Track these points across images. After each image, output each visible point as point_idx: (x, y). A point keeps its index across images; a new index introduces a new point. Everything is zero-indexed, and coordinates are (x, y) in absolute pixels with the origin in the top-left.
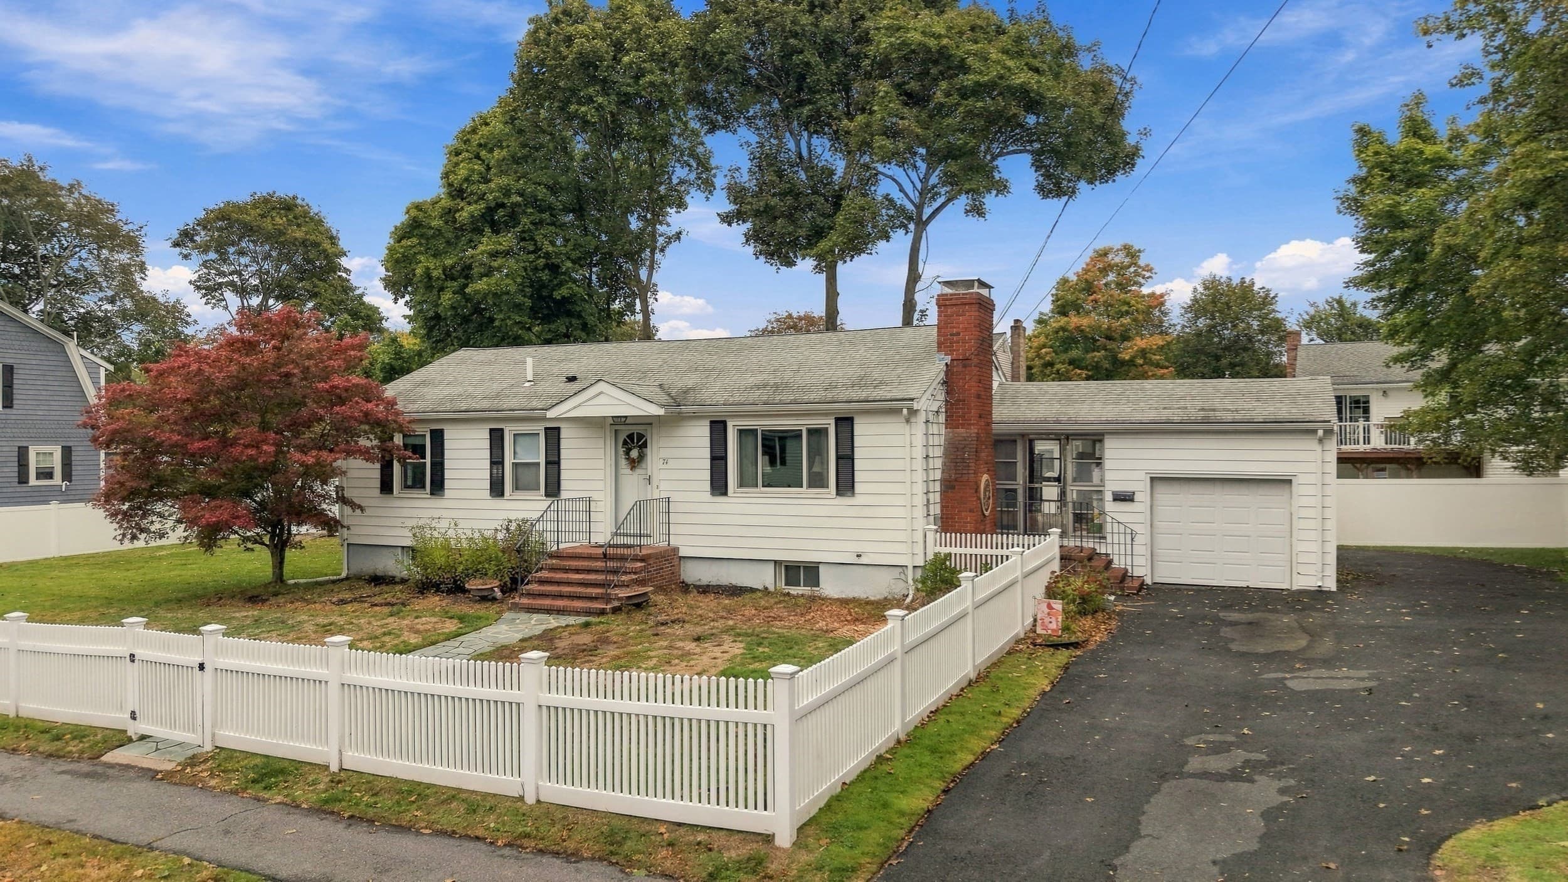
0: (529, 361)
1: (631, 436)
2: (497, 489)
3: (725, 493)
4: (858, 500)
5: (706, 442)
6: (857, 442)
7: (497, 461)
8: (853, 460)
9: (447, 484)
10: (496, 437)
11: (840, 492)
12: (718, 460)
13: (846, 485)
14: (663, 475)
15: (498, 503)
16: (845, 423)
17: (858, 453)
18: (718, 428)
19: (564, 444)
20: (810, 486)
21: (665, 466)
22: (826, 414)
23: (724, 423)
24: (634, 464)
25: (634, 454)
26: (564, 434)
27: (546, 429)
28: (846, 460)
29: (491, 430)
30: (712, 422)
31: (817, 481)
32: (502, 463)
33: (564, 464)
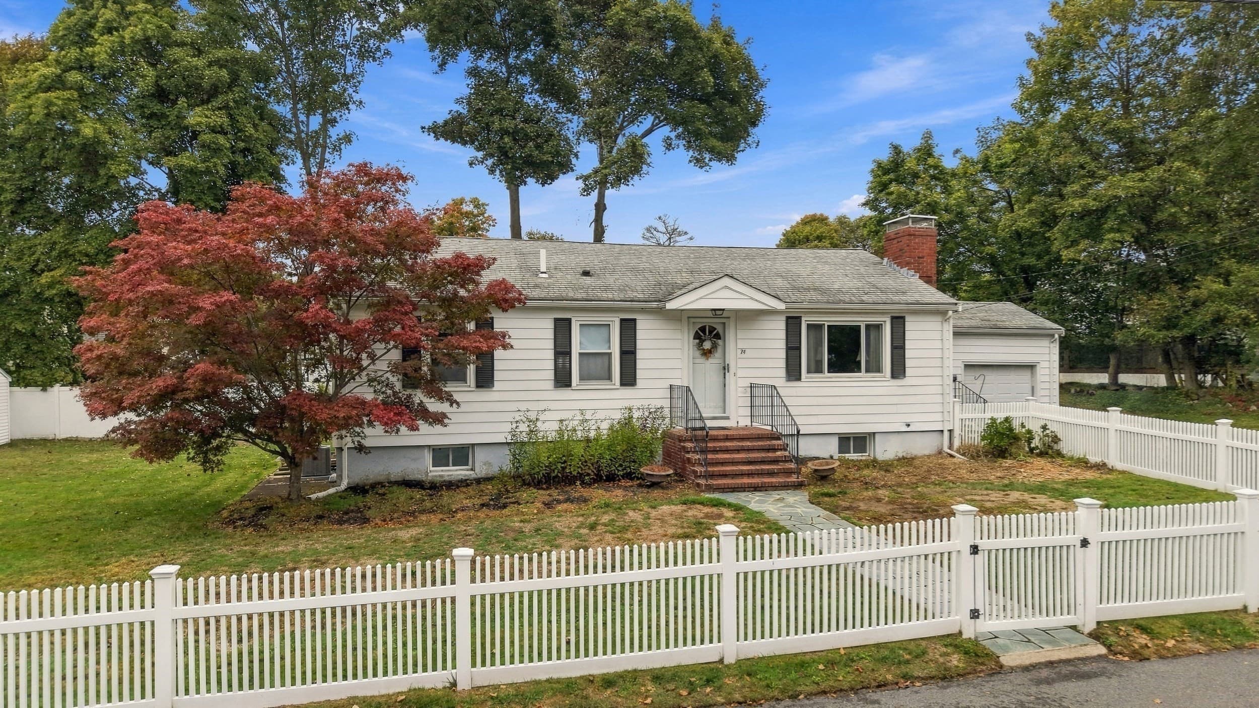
0: (543, 253)
1: (703, 329)
2: (562, 379)
3: (799, 379)
4: (906, 381)
5: (783, 335)
6: (908, 335)
7: (562, 351)
8: (904, 349)
9: (497, 375)
10: (562, 328)
11: (894, 376)
12: (793, 349)
13: (899, 370)
14: (741, 363)
15: (564, 393)
16: (898, 322)
17: (908, 345)
18: (793, 323)
19: (640, 335)
20: (867, 371)
21: (743, 356)
22: (883, 313)
23: (799, 318)
24: (707, 354)
25: (707, 345)
26: (640, 325)
27: (622, 320)
28: (899, 349)
29: (556, 320)
30: (788, 318)
31: (874, 367)
32: (569, 354)
33: (640, 354)
